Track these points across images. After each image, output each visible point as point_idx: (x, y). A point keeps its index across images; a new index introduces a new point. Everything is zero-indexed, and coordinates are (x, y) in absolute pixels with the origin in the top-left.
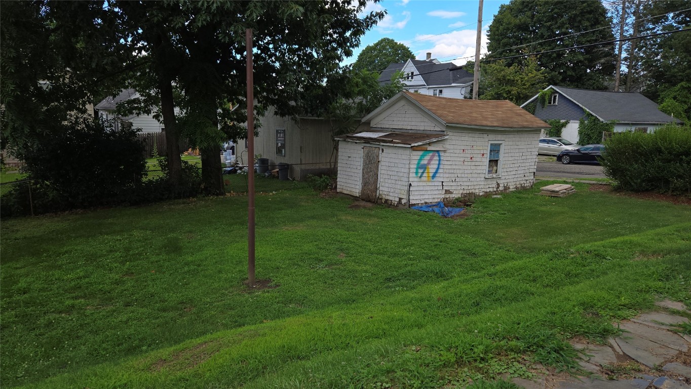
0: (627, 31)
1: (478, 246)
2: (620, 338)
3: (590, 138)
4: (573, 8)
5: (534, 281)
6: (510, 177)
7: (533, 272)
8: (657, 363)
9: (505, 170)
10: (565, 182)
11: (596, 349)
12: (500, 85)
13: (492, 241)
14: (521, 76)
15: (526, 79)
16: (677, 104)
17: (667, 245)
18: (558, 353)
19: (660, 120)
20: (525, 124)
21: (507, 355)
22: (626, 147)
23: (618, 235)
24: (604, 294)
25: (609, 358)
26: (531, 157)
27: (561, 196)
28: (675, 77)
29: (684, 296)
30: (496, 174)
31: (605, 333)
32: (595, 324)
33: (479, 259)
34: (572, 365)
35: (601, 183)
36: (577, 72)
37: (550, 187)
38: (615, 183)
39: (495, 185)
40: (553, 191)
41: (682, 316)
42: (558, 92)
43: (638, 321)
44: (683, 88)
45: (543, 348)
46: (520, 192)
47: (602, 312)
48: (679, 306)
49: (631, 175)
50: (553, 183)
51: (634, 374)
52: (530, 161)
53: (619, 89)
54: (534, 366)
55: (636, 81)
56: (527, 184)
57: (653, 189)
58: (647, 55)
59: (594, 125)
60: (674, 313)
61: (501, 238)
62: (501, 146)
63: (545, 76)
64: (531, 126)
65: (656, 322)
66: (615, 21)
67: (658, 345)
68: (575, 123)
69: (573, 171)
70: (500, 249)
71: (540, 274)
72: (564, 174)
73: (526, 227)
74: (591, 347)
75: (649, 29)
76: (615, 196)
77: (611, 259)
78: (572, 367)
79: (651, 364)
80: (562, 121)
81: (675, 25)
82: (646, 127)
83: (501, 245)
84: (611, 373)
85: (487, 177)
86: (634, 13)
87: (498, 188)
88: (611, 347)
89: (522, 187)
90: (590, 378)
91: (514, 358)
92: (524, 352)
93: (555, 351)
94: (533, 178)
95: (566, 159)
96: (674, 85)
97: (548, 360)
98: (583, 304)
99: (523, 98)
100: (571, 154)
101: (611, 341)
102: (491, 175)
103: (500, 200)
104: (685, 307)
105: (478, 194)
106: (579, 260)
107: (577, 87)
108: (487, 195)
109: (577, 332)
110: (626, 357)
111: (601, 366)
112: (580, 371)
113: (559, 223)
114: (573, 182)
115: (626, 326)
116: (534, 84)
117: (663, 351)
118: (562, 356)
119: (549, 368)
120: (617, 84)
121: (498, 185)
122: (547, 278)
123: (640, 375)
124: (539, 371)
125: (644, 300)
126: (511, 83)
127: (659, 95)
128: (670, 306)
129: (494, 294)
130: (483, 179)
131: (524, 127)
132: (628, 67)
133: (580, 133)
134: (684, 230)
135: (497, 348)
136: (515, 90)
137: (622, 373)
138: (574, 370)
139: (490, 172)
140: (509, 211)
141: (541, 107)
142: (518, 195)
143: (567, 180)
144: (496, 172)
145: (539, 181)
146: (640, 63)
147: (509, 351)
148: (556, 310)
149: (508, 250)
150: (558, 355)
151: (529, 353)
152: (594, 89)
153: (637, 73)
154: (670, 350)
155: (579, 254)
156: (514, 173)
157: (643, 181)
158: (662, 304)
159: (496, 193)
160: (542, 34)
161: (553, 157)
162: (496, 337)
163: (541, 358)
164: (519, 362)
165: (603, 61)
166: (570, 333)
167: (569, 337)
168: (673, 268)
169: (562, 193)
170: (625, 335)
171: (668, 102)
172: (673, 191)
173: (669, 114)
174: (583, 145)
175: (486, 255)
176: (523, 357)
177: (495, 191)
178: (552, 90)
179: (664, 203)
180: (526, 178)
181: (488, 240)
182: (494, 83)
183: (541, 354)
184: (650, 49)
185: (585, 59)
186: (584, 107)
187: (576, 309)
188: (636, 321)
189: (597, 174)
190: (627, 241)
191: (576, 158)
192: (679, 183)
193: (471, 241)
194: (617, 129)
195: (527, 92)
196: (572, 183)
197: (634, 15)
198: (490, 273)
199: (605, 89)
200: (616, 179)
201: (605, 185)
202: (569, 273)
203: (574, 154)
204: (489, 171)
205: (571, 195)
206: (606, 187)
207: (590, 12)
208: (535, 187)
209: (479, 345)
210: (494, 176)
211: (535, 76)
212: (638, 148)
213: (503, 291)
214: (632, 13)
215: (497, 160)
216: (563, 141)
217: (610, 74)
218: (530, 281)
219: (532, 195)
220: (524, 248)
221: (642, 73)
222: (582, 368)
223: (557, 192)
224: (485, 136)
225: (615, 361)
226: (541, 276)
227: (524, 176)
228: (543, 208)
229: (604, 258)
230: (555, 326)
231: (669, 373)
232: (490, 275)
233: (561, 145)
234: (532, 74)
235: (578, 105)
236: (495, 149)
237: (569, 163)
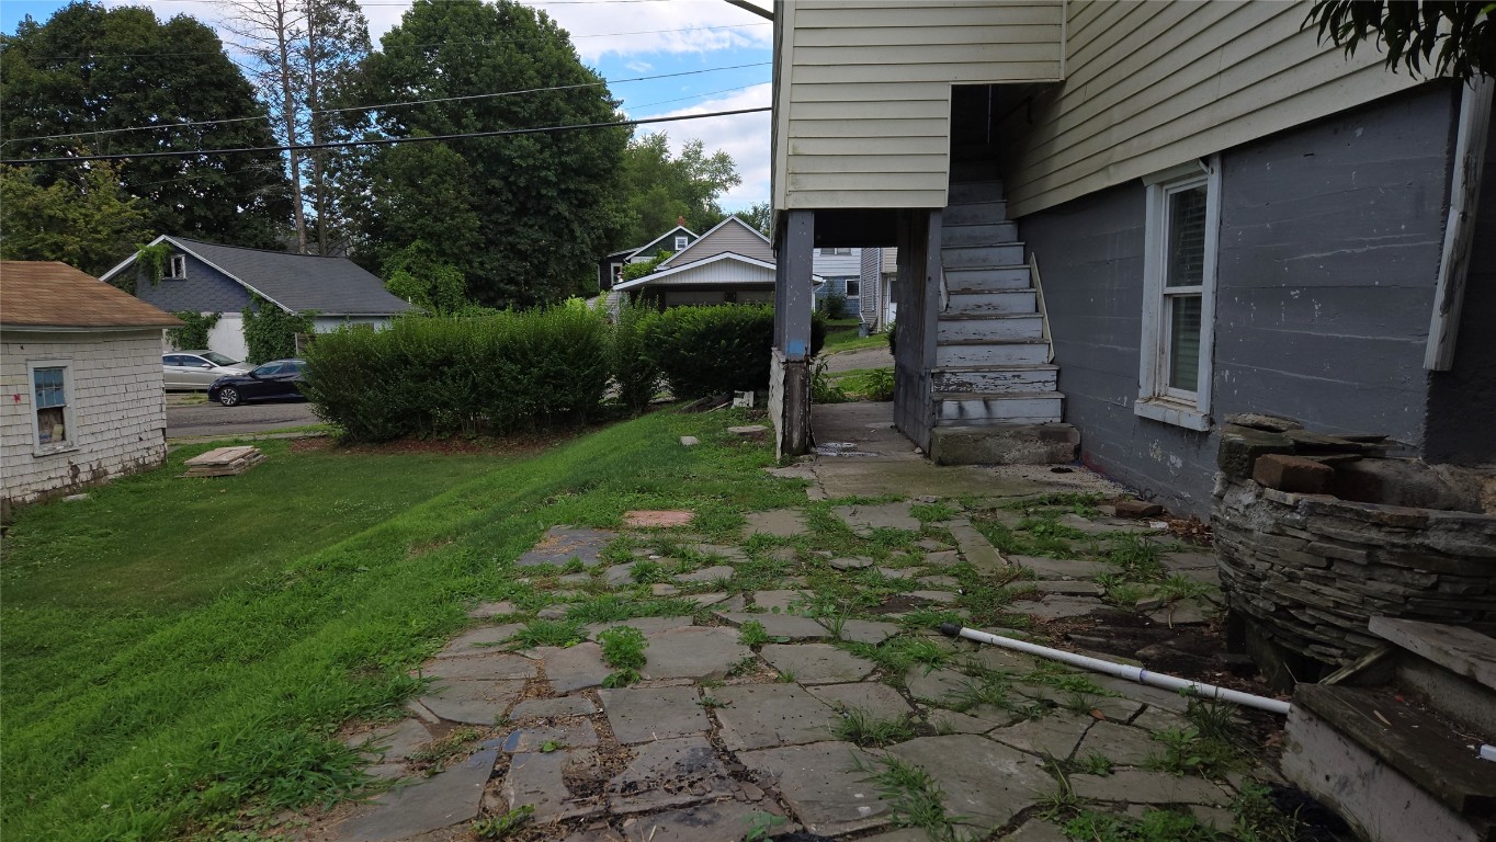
0: (301, 135)
1: (48, 627)
2: (428, 694)
3: (272, 349)
4: (180, 71)
5: (218, 657)
6: (105, 446)
7: (212, 641)
8: (500, 712)
9: (87, 430)
10: (238, 443)
11: (389, 732)
12: (28, 228)
13: (85, 606)
14: (83, 211)
15: (98, 217)
16: (413, 279)
17: (453, 521)
18: (320, 771)
19: (392, 310)
20: (119, 316)
21: (204, 826)
22: (345, 358)
23: (365, 527)
24: (379, 626)
25: (418, 739)
26: (148, 394)
27: (236, 471)
28: (403, 230)
29: (508, 589)
30: (65, 443)
31: (400, 696)
32: (377, 686)
33: (57, 657)
34: (353, 783)
35: (312, 435)
36: (216, 211)
37: (207, 457)
38: (340, 431)
39: (65, 471)
40: (217, 465)
41: (513, 622)
42: (183, 251)
43: (448, 655)
44: (420, 251)
45: (283, 773)
46: (136, 479)
47: (385, 659)
48: (505, 608)
49: (366, 411)
50: (212, 447)
51: (468, 748)
52: (147, 402)
53: (307, 249)
54: (273, 822)
55: (335, 235)
56: (152, 458)
57: (406, 434)
58: (347, 187)
59: (274, 321)
60: (501, 621)
61: (106, 591)
62: (65, 372)
63: (144, 215)
64: (136, 323)
65: (478, 645)
66: (274, 112)
67: (492, 683)
68: (233, 317)
69: (250, 417)
70: (112, 617)
71: (227, 639)
72: (231, 427)
73: (169, 554)
74: (380, 732)
75: (339, 137)
76: (344, 457)
77: (367, 569)
78: (354, 786)
79: (491, 719)
80: (205, 314)
81: (384, 135)
82: (370, 322)
83: (112, 610)
84: (429, 764)
85: (38, 452)
86: (309, 102)
87: (75, 476)
88: (417, 717)
89: (138, 465)
90: (393, 790)
91: (223, 824)
92: (243, 800)
93: (312, 770)
94: (161, 441)
95: (229, 396)
96: (404, 245)
97: (302, 793)
98: (343, 658)
99: (98, 263)
100: (238, 383)
101: (414, 706)
102: (50, 446)
103: (86, 503)
104: (515, 606)
105: (20, 499)
106: (307, 587)
107: (222, 242)
108: (48, 498)
109: (347, 713)
110: (447, 723)
111: (407, 759)
112: (372, 787)
113: (244, 529)
114: (255, 440)
115: (434, 670)
116: (120, 231)
117: (501, 689)
118: (329, 772)
119: (308, 810)
120: (302, 241)
121: (75, 469)
122: (246, 644)
123: (478, 745)
124: (288, 825)
125: (449, 614)
126: (60, 225)
127: (381, 264)
128: (492, 613)
129: (123, 720)
130: (28, 459)
131: (119, 325)
132: (316, 207)
133: (249, 338)
134: (473, 491)
135: (173, 820)
136: (73, 244)
137: (448, 756)
138: (358, 790)
139: (44, 439)
140: (116, 526)
141: (148, 284)
142: (133, 486)
143: (241, 438)
144: (64, 438)
145: (179, 447)
146: (336, 202)
147: (207, 814)
148: (293, 688)
149: (135, 616)
150: (320, 775)
151: (256, 799)
152: (257, 247)
153: (335, 221)
154: (512, 683)
155: (304, 576)
156: (112, 434)
157: (388, 420)
158: (479, 613)
159: (73, 488)
160: (116, 116)
161: (198, 395)
162: (163, 799)
163: (284, 796)
164: (235, 828)
165: (265, 191)
166: (334, 722)
167: (333, 731)
168: (479, 551)
169: (236, 466)
170: (434, 685)
171: (399, 275)
172: (439, 433)
173: (404, 298)
174: (259, 364)
175: (76, 642)
176: (242, 813)
177: (68, 486)
178: (167, 245)
179: (428, 455)
180: (147, 444)
181: (73, 606)
182: (11, 224)
183: (283, 789)
184: (350, 176)
185: (229, 184)
186: (245, 284)
187: (333, 672)
188: (445, 655)
189: (302, 418)
190: (386, 531)
191: (252, 392)
192: (445, 416)
193: (26, 617)
194: (321, 329)
195: (106, 248)
196: (253, 442)
197: (309, 106)
198: (101, 676)
199: (282, 248)
200: (339, 422)
201: (320, 437)
202: (293, 620)
203: (246, 383)
204: (41, 437)
205: (256, 468)
206: (322, 440)
207: (219, 86)
208: (172, 463)
209: (124, 832)
210: (60, 447)
211: (119, 213)
212: (367, 358)
213: (147, 705)
214: (304, 102)
215: (61, 408)
216: (216, 358)
217: (286, 220)
218: (209, 662)
219: (169, 481)
220: (175, 601)
221: (344, 221)
222: (373, 780)
223: (226, 464)
224: (15, 349)
225: (430, 739)
226: (232, 644)
227: (141, 439)
228: (201, 505)
229: (354, 570)
230: (299, 720)
231: (521, 723)
232: (100, 682)
233: (212, 366)
234: (110, 206)
235: (233, 281)
236: (49, 381)
237: (236, 405)
